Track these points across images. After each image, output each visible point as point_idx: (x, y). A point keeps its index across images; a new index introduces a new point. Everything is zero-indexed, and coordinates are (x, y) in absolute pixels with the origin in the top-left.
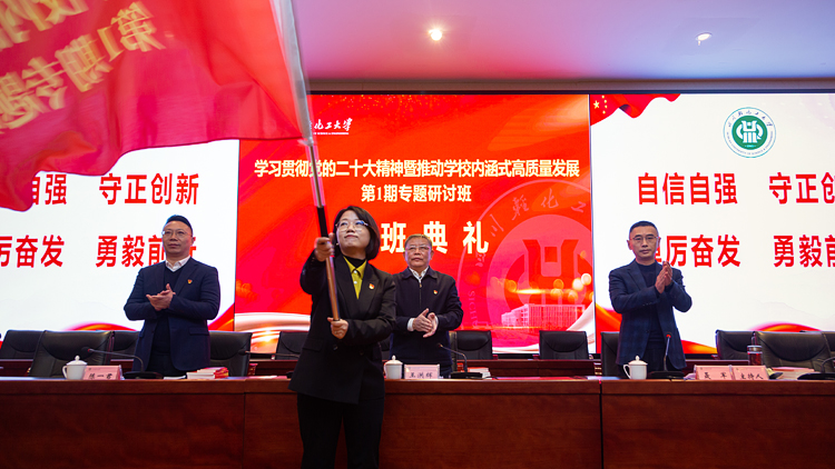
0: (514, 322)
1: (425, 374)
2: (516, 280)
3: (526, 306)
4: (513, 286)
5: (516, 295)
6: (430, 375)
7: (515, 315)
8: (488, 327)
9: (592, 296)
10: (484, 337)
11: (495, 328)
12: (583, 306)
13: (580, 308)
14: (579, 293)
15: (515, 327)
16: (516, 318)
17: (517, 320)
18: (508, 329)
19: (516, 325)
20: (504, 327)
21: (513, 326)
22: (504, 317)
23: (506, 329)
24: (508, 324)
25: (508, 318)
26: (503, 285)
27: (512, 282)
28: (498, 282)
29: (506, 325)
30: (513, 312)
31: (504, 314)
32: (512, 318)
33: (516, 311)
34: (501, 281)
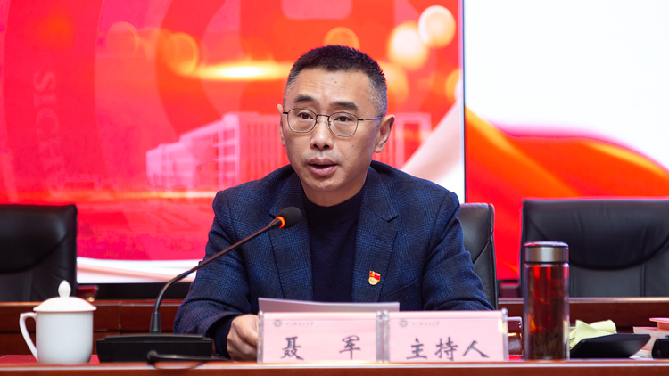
0: (188, 174)
2: (198, 34)
3: (231, 121)
4: (186, 55)
5: (197, 83)
7: (194, 151)
9: (454, 85)
12: (423, 120)
13: (413, 128)
14: (413, 76)
15: (191, 194)
16: (197, 163)
17: (199, 168)
18: (170, 200)
19: (196, 187)
20: (154, 194)
21: (182, 189)
22: (157, 159)
23: (161, 199)
24: (169, 185)
25: (169, 163)
26: (150, 49)
27: (183, 39)
28: (137, 40)
29: (163, 188)
30: (186, 140)
31: (155, 146)
32: (181, 161)
33: (195, 140)
34: (145, 36)
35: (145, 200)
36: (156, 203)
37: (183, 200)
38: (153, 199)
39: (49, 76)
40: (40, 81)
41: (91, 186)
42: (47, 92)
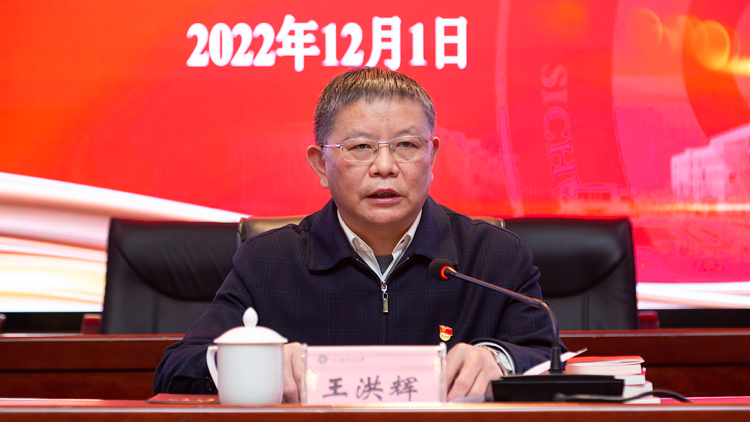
0: (719, 184)
1: (386, 384)
2: (730, 21)
4: (716, 44)
5: (730, 78)
6: (406, 387)
7: (727, 157)
8: (615, 208)
10: (605, 243)
11: (642, 210)
15: (722, 207)
16: (730, 171)
17: (732, 177)
18: (698, 213)
19: (728, 199)
20: (680, 206)
21: (713, 200)
22: (682, 166)
23: (687, 213)
24: (697, 196)
25: (697, 171)
26: (675, 39)
27: (714, 28)
28: (660, 28)
29: (690, 199)
30: (718, 143)
31: (680, 150)
32: (710, 169)
33: (727, 144)
34: (669, 24)
35: (669, 213)
36: (682, 217)
37: (713, 214)
38: (678, 212)
39: (559, 69)
40: (548, 74)
41: (607, 197)
42: (557, 88)
